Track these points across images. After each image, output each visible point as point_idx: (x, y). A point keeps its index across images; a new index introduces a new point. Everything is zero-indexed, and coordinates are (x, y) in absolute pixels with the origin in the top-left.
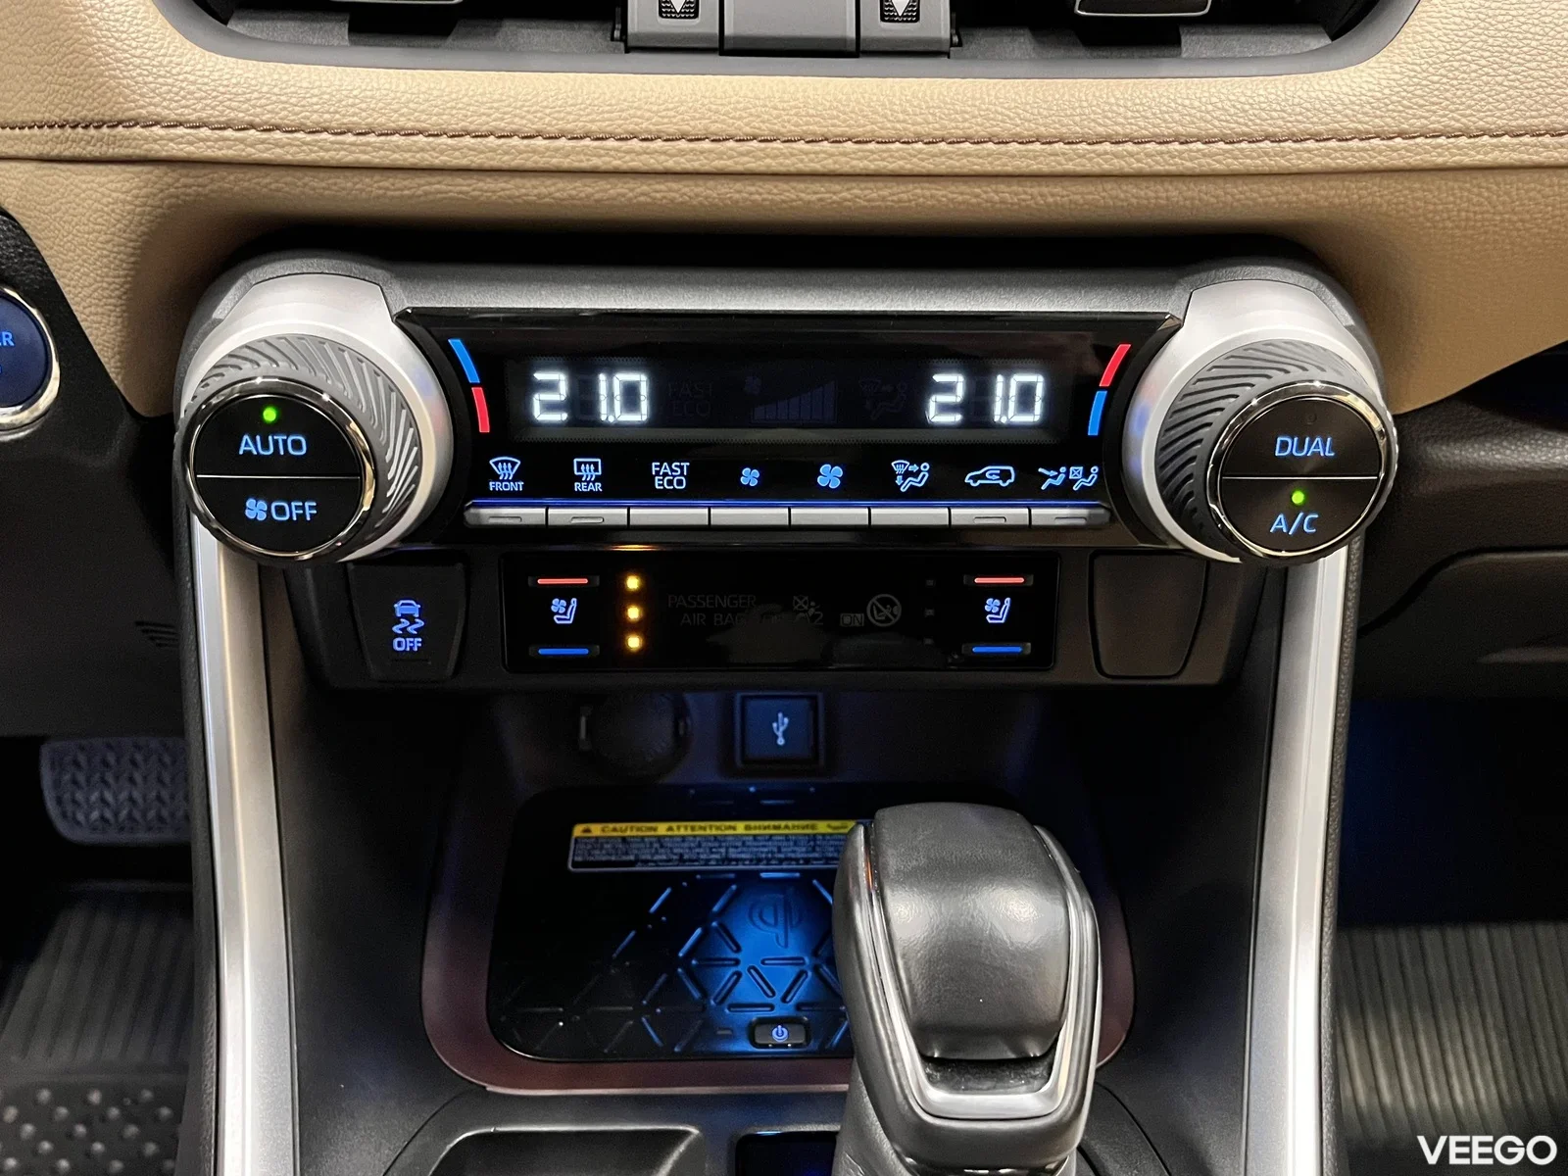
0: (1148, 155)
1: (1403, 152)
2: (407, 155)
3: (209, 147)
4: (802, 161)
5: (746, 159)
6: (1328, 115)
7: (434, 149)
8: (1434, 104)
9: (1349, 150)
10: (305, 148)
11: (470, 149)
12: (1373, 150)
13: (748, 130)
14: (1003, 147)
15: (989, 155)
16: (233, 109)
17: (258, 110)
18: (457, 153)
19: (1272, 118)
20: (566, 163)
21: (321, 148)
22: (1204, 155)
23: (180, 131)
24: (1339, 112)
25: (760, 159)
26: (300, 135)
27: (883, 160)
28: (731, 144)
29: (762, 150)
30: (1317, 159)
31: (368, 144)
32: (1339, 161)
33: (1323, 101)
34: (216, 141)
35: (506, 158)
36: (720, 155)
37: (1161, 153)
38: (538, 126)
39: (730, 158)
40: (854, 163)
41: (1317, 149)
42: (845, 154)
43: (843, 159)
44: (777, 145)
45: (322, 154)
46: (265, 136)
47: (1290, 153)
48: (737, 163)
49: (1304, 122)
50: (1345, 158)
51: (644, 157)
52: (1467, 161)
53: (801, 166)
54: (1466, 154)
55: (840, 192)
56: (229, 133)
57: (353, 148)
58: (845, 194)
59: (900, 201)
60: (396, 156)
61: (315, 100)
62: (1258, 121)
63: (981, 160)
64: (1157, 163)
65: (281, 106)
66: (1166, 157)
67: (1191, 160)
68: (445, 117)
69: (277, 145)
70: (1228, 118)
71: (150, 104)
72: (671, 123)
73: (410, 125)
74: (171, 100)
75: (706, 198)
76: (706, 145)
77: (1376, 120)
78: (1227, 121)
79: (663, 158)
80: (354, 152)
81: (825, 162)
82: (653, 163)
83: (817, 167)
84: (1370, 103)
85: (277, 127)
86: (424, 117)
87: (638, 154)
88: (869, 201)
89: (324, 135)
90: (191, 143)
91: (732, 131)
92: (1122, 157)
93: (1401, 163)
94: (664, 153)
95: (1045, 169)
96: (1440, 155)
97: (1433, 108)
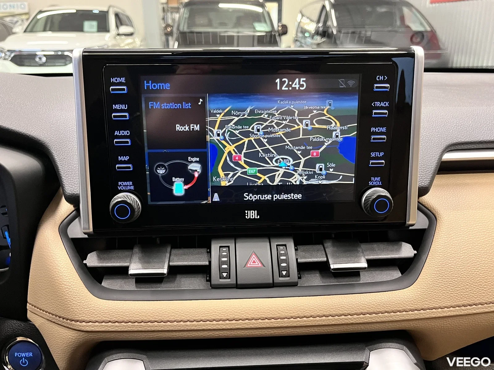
0: (354, 319)
1: (424, 314)
2: (152, 328)
3: (98, 328)
4: (260, 325)
5: (245, 325)
6: (402, 305)
7: (159, 326)
8: (430, 300)
9: (409, 314)
10: (124, 327)
11: (169, 326)
12: (415, 314)
13: (245, 317)
14: (315, 319)
15: (311, 321)
16: (105, 317)
17: (112, 317)
18: (166, 327)
19: (387, 307)
20: (196, 328)
21: (128, 327)
22: (370, 318)
23: (90, 324)
24: (405, 304)
25: (249, 325)
26: (123, 324)
27: (282, 324)
28: (241, 321)
29: (249, 322)
30: (400, 317)
31: (142, 325)
32: (406, 318)
33: (400, 301)
34: (100, 326)
35: (179, 328)
36: (238, 324)
37: (358, 318)
38: (188, 319)
39: (240, 325)
40: (275, 325)
41: (400, 315)
42: (272, 323)
43: (271, 324)
44: (253, 321)
45: (129, 328)
46: (113, 324)
47: (393, 316)
48: (242, 326)
49: (396, 307)
50: (408, 317)
51: (217, 326)
52: (441, 315)
53: (260, 326)
54: (441, 314)
55: (271, 331)
56: (103, 324)
57: (137, 327)
58: (272, 332)
59: (287, 333)
60: (149, 328)
61: (127, 313)
62: (383, 308)
63: (309, 322)
64: (357, 321)
65: (118, 316)
66: (359, 319)
67: (366, 319)
68: (162, 317)
69: (116, 327)
70: (375, 307)
71: (82, 317)
72: (224, 316)
73: (153, 320)
74: (88, 315)
75: (234, 334)
76: (234, 322)
77: (415, 306)
78: (375, 308)
79: (222, 326)
80: (137, 328)
81: (267, 325)
82: (219, 327)
83: (265, 326)
84: (412, 301)
85: (117, 322)
86: (157, 317)
87: (216, 325)
88: (279, 333)
89: (130, 323)
90: (93, 327)
91: (241, 318)
92: (347, 320)
93: (423, 317)
94: (222, 324)
95: (327, 324)
96: (434, 315)
97: (430, 301)
